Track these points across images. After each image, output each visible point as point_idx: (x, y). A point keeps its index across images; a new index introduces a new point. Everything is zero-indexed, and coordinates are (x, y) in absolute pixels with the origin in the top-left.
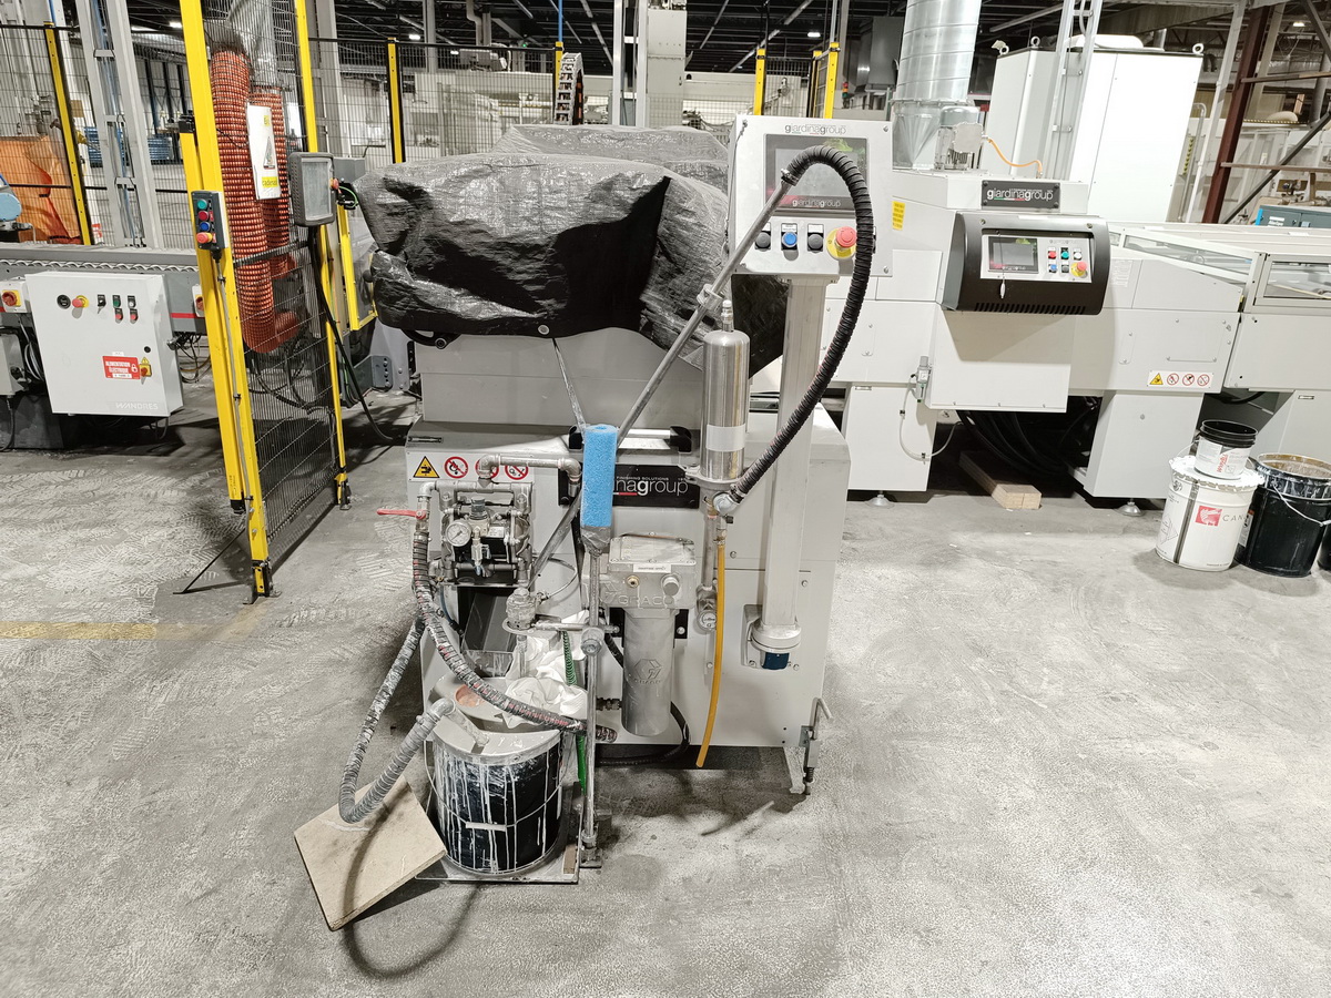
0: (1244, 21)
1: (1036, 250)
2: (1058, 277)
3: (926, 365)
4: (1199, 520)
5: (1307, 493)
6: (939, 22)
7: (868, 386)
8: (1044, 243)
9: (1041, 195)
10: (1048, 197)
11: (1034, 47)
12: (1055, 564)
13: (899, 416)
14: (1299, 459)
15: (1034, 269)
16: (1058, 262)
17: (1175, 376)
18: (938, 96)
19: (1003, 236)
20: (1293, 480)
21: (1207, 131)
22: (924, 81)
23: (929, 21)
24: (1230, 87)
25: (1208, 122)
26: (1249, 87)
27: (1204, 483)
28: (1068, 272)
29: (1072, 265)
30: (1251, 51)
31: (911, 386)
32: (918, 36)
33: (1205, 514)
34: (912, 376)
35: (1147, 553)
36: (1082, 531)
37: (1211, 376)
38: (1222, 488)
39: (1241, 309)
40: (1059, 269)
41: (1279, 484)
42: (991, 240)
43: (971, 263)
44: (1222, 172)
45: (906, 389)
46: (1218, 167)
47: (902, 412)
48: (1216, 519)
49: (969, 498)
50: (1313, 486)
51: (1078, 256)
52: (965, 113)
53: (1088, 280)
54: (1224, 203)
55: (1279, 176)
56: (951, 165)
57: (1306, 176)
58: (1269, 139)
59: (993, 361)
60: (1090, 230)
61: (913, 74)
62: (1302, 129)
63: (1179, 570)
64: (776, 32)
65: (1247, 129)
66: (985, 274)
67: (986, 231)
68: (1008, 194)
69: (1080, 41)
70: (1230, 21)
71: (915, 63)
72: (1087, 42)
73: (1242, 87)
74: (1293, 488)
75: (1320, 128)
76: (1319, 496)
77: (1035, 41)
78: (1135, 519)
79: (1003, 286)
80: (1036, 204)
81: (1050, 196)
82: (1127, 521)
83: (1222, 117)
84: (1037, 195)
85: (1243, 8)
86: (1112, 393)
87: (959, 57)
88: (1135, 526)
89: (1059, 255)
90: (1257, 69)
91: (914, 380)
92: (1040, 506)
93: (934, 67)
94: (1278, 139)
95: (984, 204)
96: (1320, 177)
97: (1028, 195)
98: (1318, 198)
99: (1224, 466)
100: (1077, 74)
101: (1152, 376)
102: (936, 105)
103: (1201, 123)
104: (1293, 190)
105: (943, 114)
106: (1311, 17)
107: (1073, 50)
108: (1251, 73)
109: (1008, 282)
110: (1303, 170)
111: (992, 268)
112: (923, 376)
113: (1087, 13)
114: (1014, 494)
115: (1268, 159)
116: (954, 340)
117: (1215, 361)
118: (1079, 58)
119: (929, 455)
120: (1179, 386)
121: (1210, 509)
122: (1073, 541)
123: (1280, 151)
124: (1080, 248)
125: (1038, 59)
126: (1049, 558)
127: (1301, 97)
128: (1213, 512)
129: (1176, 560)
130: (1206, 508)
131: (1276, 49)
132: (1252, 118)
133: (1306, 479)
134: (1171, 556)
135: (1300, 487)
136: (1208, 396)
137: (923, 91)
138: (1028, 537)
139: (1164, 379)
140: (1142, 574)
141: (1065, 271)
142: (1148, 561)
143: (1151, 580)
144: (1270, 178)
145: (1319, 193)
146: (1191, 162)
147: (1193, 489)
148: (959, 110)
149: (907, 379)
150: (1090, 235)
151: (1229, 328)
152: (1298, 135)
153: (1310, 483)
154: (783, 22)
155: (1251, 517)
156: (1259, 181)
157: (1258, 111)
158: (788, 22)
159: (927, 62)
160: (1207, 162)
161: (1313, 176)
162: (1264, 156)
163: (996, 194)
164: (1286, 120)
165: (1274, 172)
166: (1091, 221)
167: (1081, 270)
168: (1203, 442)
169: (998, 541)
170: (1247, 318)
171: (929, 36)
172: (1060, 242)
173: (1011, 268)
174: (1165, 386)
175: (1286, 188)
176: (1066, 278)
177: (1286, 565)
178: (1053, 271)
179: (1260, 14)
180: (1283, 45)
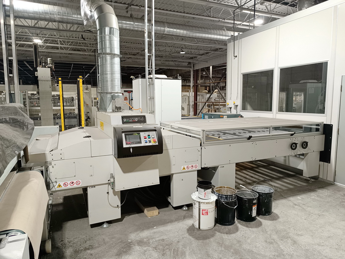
0: (193, 73)
1: (140, 136)
2: (148, 144)
3: (112, 176)
4: (203, 214)
5: (229, 199)
6: (109, 70)
7: (94, 186)
8: (142, 134)
9: (140, 119)
10: (142, 119)
11: (140, 77)
12: (163, 240)
13: (107, 194)
14: (224, 187)
15: (140, 142)
16: (147, 140)
17: (188, 167)
18: (112, 91)
19: (129, 133)
20: (224, 196)
21: (191, 95)
22: (107, 87)
23: (106, 70)
24: (193, 86)
25: (191, 93)
26: (197, 86)
27: (202, 203)
28: (151, 142)
29: (152, 140)
30: (196, 79)
31: (109, 184)
32: (103, 74)
33: (204, 212)
34: (109, 181)
35: (191, 226)
36: (171, 221)
37: (198, 165)
38: (207, 203)
39: (201, 145)
40: (148, 141)
41: (221, 198)
42: (125, 135)
43: (119, 143)
44: (195, 104)
45: (107, 185)
46: (194, 103)
47: (108, 193)
48: (207, 213)
49: (137, 215)
50: (230, 197)
51: (153, 137)
52: (118, 95)
53: (157, 144)
54: (197, 110)
55: (207, 104)
56: (117, 110)
57: (212, 103)
58: (203, 96)
59: (134, 172)
60: (155, 129)
61: (103, 85)
62: (209, 94)
63: (201, 231)
64: (88, 74)
65: (199, 94)
66: (125, 146)
67: (123, 132)
68: (130, 120)
69: (151, 76)
70: (190, 72)
71: (103, 81)
72: (153, 76)
73: (196, 86)
74: (225, 199)
75: (212, 94)
76: (232, 200)
77: (140, 76)
78: (187, 212)
79: (131, 149)
80: (139, 122)
81: (143, 119)
82: (185, 213)
83: (193, 92)
84: (139, 119)
85: (193, 70)
86: (173, 174)
87: (116, 80)
88: (187, 215)
89: (147, 137)
90: (198, 82)
91: (109, 182)
92: (159, 213)
93: (109, 83)
94: (205, 96)
95: (123, 123)
96: (214, 103)
97: (136, 119)
98: (215, 108)
99: (206, 196)
100: (152, 84)
101: (182, 167)
102: (111, 93)
103: (189, 93)
104: (210, 106)
105: (112, 96)
106: (206, 72)
107: (150, 78)
108: (197, 83)
109: (133, 148)
110: (211, 102)
111: (127, 144)
112: (112, 180)
113: (152, 69)
114: (150, 212)
115: (204, 100)
116: (120, 167)
117: (198, 161)
118: (152, 80)
119: (120, 205)
120: (190, 169)
121: (205, 210)
122: (169, 227)
123: (206, 98)
124: (153, 134)
125: (141, 81)
126: (161, 238)
127: (208, 87)
128: (206, 211)
129: (199, 228)
130: (203, 210)
131: (201, 78)
132: (199, 92)
133: (227, 195)
134: (198, 227)
135: (226, 198)
136: (198, 171)
137: (107, 89)
138: (156, 229)
139: (186, 168)
140: (191, 237)
141: (150, 142)
142: (191, 230)
143: (193, 239)
144: (205, 104)
145: (215, 107)
146: (189, 102)
147: (199, 204)
148: (116, 95)
149: (107, 182)
150: (155, 130)
151: (199, 151)
152: (208, 95)
153: (229, 196)
154: (90, 72)
155: (216, 208)
156: (203, 105)
157: (200, 90)
158: (91, 72)
159: (107, 81)
160: (192, 102)
161: (213, 103)
162: (203, 100)
163: (126, 119)
164: (206, 92)
165: (206, 103)
166: (156, 126)
167: (155, 141)
168: (199, 189)
169: (145, 234)
170: (203, 148)
171: (106, 74)
172: (147, 134)
173: (133, 143)
174: (186, 170)
175: (208, 106)
176: (150, 144)
177: (228, 222)
178: (146, 142)
179: (196, 71)
180: (202, 77)
